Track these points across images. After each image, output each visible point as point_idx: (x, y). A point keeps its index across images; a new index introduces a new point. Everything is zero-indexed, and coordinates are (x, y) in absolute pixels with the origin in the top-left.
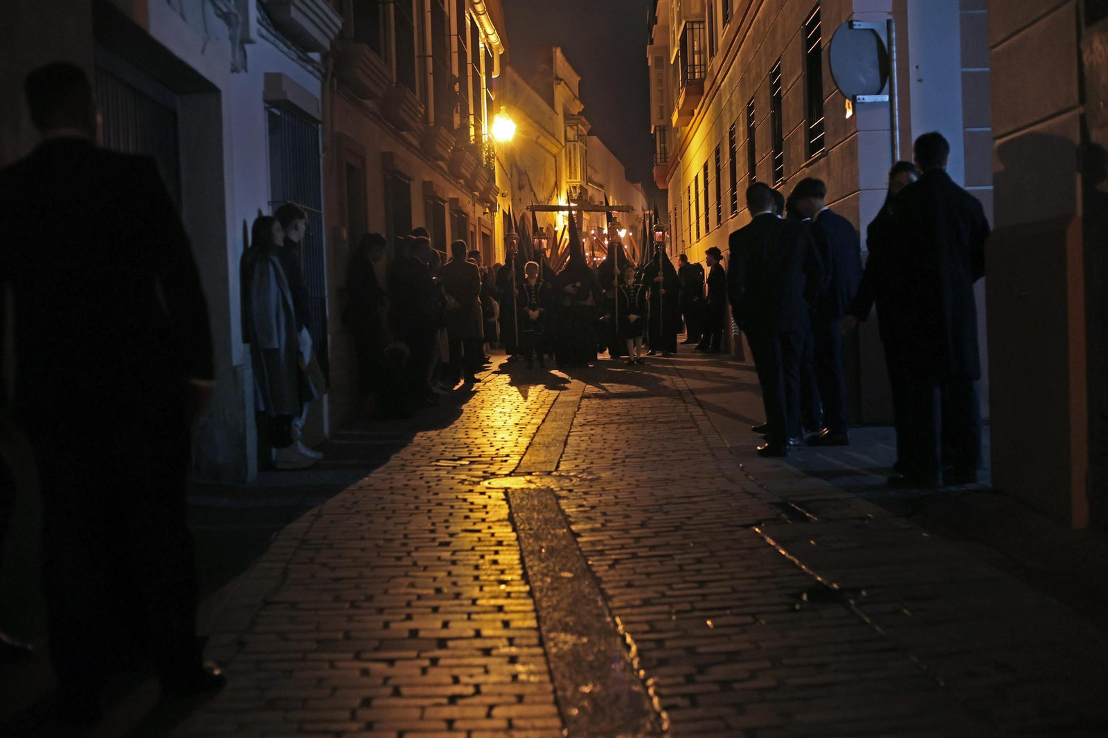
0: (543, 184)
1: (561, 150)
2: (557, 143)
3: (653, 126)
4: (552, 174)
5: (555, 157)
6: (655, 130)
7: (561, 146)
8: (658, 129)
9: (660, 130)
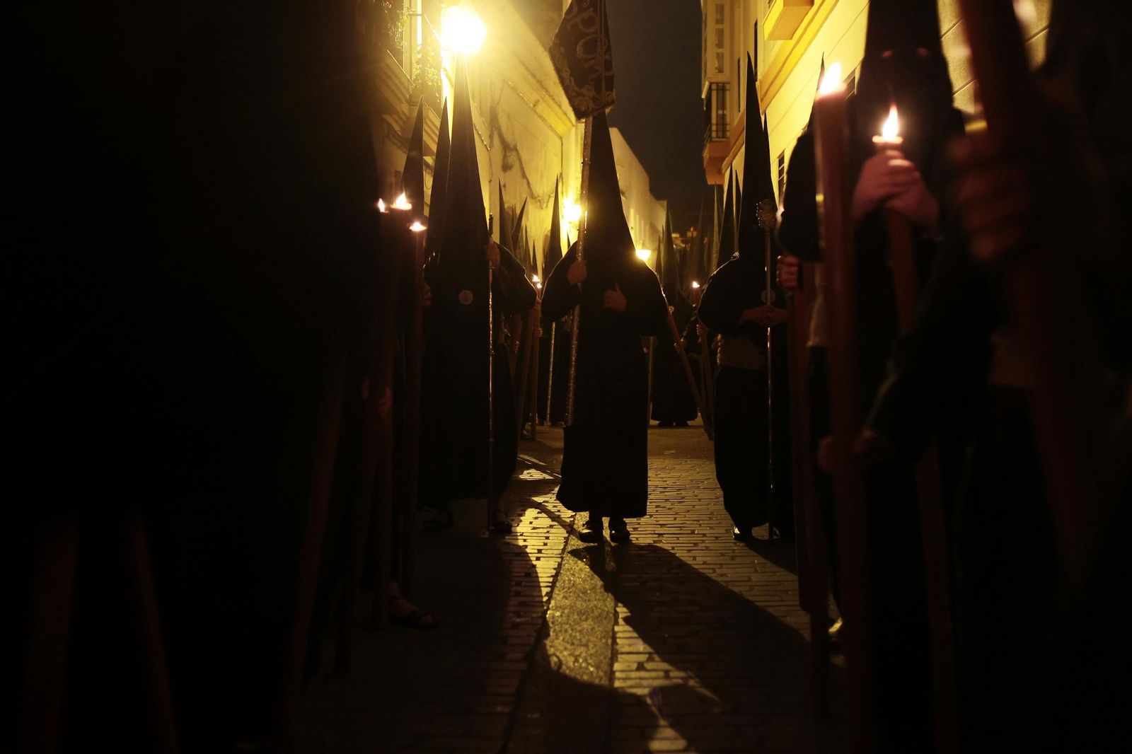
0: (542, 172)
1: (570, 130)
2: (564, 117)
3: (707, 83)
4: (557, 161)
5: (561, 139)
6: (710, 89)
7: (569, 124)
8: (714, 87)
9: (717, 90)
